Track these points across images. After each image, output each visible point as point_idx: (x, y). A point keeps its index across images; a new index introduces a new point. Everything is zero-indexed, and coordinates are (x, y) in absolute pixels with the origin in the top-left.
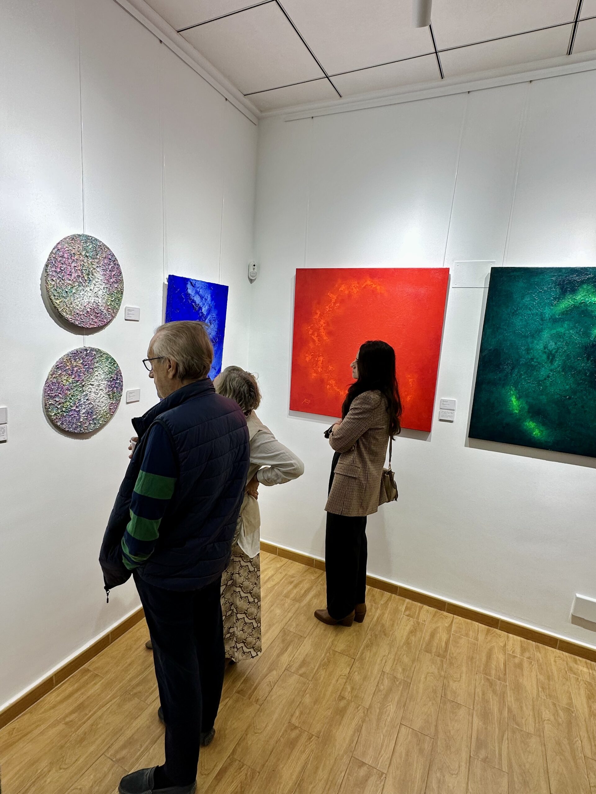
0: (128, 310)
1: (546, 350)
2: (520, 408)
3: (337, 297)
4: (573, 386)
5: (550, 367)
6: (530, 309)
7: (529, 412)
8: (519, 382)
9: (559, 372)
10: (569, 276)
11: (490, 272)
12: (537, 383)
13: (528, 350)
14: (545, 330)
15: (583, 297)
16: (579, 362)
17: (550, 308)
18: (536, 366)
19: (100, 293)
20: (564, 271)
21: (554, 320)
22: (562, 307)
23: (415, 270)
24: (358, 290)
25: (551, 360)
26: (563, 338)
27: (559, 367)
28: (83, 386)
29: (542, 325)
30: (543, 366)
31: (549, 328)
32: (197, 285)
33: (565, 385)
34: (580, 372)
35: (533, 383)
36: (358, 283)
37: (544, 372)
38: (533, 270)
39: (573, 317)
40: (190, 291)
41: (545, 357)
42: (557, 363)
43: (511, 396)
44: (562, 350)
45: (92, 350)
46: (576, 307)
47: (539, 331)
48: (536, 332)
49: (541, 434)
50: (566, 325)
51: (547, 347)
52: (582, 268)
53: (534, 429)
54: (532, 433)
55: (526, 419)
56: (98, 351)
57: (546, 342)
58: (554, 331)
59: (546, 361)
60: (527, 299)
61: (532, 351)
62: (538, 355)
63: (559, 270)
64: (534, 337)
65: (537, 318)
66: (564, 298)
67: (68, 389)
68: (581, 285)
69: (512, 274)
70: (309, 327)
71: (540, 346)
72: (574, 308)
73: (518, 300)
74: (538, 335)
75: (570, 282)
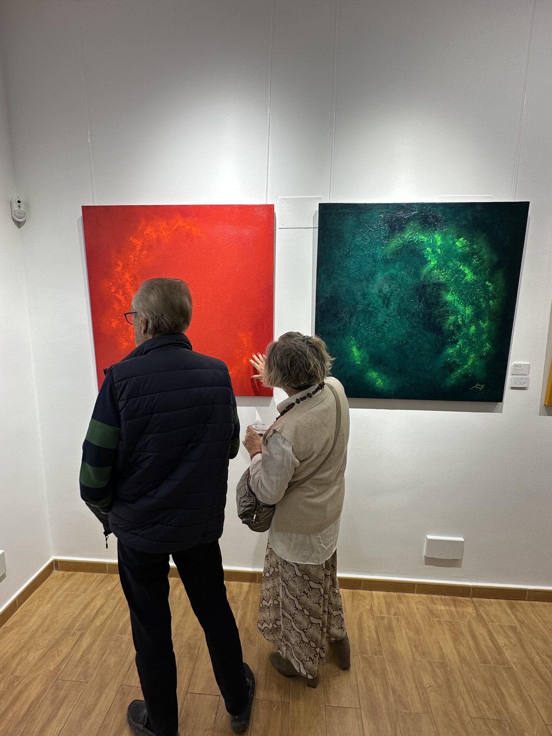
1: (381, 294)
2: (362, 358)
3: (143, 243)
4: (409, 330)
5: (386, 312)
6: (363, 251)
7: (370, 362)
8: (358, 331)
9: (395, 316)
10: (396, 212)
11: (318, 210)
12: (376, 330)
13: (364, 295)
14: (378, 272)
15: (410, 235)
16: (413, 304)
17: (381, 249)
18: (373, 312)
20: (390, 207)
21: (386, 262)
22: (393, 246)
23: (236, 207)
24: (168, 233)
25: (387, 304)
26: (396, 280)
27: (394, 311)
29: (375, 267)
30: (380, 311)
31: (382, 270)
33: (402, 329)
34: (414, 314)
35: (372, 331)
36: (168, 224)
37: (381, 318)
38: (362, 206)
39: (403, 257)
41: (380, 301)
42: (393, 306)
43: (352, 346)
44: (396, 293)
46: (405, 246)
47: (373, 274)
48: (370, 275)
49: (384, 383)
50: (397, 266)
51: (382, 291)
52: (407, 204)
53: (376, 379)
54: (375, 384)
55: (368, 370)
57: (380, 285)
58: (387, 273)
59: (382, 305)
60: (359, 239)
61: (367, 296)
62: (374, 299)
63: (386, 206)
64: (368, 280)
65: (370, 260)
66: (393, 237)
68: (408, 222)
69: (341, 211)
70: (111, 284)
71: (375, 290)
72: (403, 248)
73: (350, 240)
74: (372, 278)
75: (398, 220)
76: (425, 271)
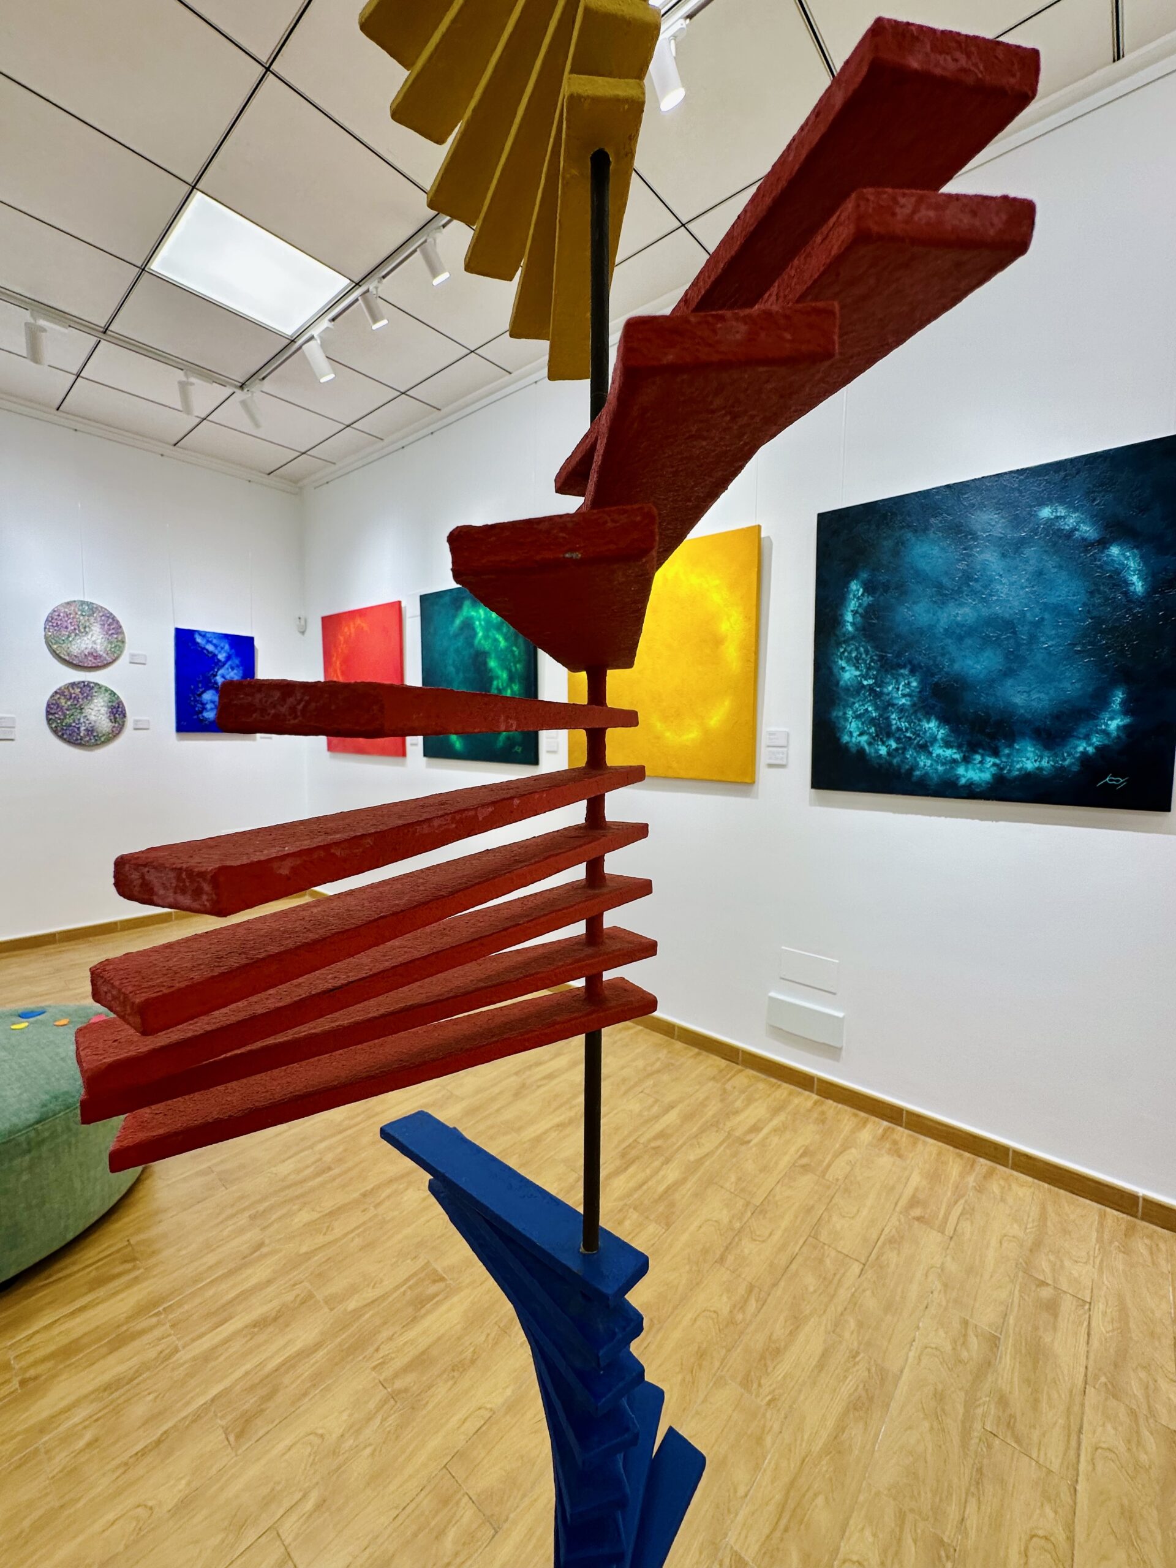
0: (132, 655)
1: (454, 664)
3: (343, 638)
6: (442, 629)
10: (456, 595)
11: (420, 600)
14: (451, 646)
15: (466, 612)
17: (452, 626)
19: (99, 641)
22: (457, 623)
24: (354, 630)
25: (457, 673)
26: (460, 652)
28: (82, 709)
29: (449, 642)
31: (452, 643)
32: (207, 635)
36: (354, 624)
39: (464, 632)
40: (199, 640)
41: (453, 671)
44: (462, 663)
45: (89, 682)
46: (464, 622)
47: (448, 648)
49: (460, 745)
50: (461, 640)
51: (454, 662)
53: (455, 741)
54: (455, 745)
56: (96, 684)
58: (456, 647)
61: (446, 665)
64: (447, 654)
65: (447, 637)
66: (457, 615)
67: (67, 710)
69: (430, 599)
71: (451, 662)
73: (436, 622)
74: (448, 651)
75: (458, 600)
76: (476, 642)
